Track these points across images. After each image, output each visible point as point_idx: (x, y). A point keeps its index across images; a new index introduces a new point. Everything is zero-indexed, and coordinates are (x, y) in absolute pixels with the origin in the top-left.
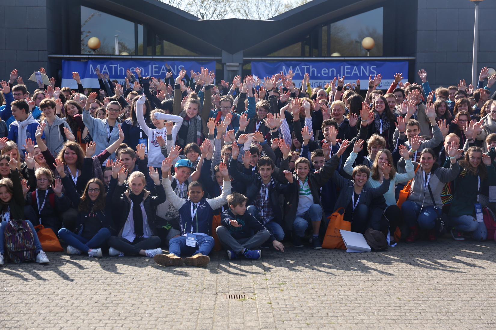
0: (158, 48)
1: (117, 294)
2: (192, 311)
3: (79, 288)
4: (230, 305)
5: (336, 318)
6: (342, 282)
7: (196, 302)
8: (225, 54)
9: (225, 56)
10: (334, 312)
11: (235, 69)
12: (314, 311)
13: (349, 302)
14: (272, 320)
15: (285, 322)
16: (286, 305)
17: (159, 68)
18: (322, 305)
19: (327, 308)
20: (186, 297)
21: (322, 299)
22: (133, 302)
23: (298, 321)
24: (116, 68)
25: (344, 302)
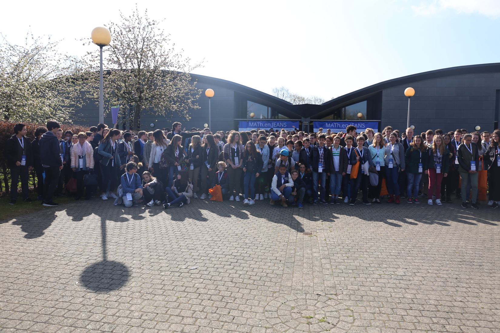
0: (276, 117)
1: (248, 230)
2: (284, 243)
3: (230, 225)
4: (304, 239)
5: (362, 253)
6: (361, 227)
7: (286, 237)
8: (302, 118)
9: (303, 119)
10: (361, 249)
11: (307, 124)
12: (350, 248)
13: (368, 241)
14: (327, 253)
15: (335, 254)
16: (334, 242)
17: (276, 124)
18: (353, 243)
19: (356, 245)
20: (282, 233)
21: (353, 239)
22: (255, 236)
23: (342, 254)
24: (259, 124)
25: (365, 241)
